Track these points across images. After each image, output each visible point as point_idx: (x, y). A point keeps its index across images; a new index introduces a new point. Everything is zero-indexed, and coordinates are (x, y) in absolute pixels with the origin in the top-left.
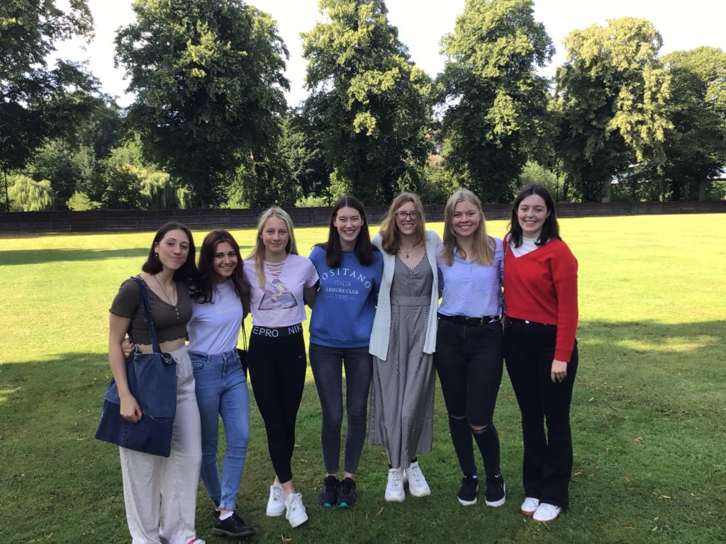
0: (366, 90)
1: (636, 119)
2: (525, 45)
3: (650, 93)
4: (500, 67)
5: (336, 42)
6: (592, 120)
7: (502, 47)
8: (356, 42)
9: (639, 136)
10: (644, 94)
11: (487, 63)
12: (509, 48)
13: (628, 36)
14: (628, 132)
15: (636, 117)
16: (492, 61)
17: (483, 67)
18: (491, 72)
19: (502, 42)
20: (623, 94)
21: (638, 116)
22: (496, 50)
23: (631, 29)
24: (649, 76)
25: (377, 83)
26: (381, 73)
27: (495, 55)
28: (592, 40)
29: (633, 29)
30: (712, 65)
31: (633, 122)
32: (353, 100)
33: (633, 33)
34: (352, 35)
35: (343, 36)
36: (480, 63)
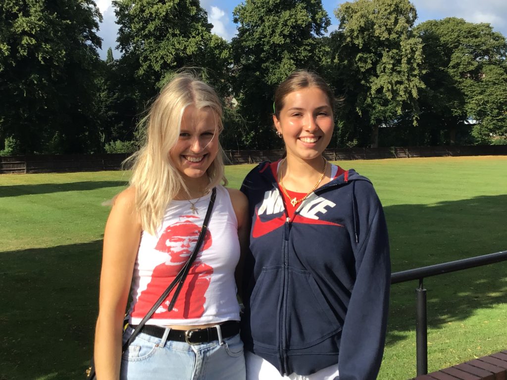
1: (396, 79)
2: (305, 18)
3: (406, 59)
4: (285, 36)
7: (286, 19)
8: (164, 13)
9: (398, 94)
10: (401, 59)
12: (292, 20)
13: (389, 11)
14: (389, 90)
16: (278, 31)
18: (277, 39)
19: (286, 14)
20: (384, 59)
21: (397, 77)
22: (281, 21)
23: (391, 5)
24: (406, 45)
25: (182, 48)
26: (186, 39)
27: (280, 26)
28: (359, 14)
29: (393, 6)
31: (393, 82)
34: (161, 8)
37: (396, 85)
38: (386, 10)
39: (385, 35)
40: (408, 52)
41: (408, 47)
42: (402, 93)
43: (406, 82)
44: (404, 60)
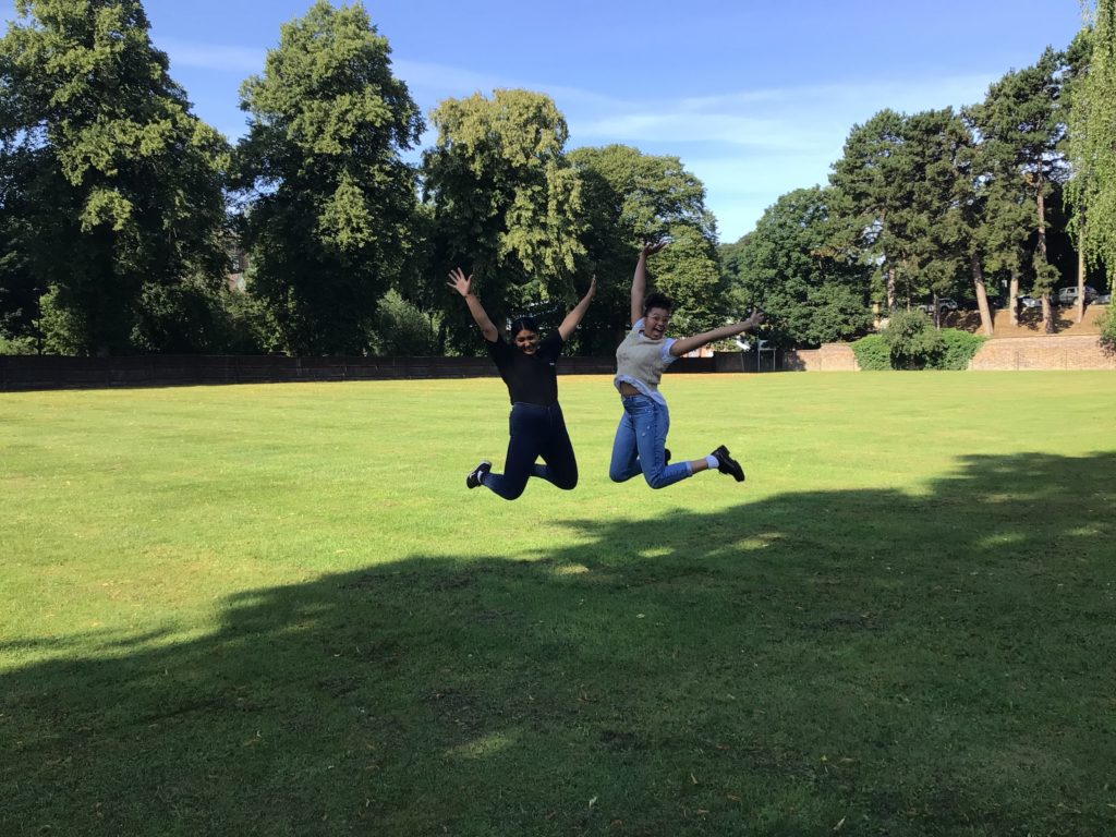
0: (111, 151)
1: (538, 238)
2: (380, 111)
3: (555, 202)
4: (342, 141)
5: (53, 63)
6: (478, 235)
7: (343, 109)
8: (91, 67)
9: (543, 262)
10: (547, 203)
11: (321, 131)
12: (355, 112)
13: (525, 116)
14: (528, 256)
15: (538, 235)
16: (330, 129)
17: (316, 136)
18: (328, 145)
19: (344, 101)
20: (520, 201)
21: (540, 233)
22: (335, 113)
23: (527, 108)
24: (555, 177)
25: (131, 143)
26: (138, 125)
27: (333, 120)
28: (475, 117)
29: (531, 108)
30: (628, 171)
31: (534, 242)
32: (86, 167)
33: (531, 115)
34: (83, 56)
35: (64, 54)
36: (309, 130)
37: (539, 248)
38: (521, 115)
39: (521, 158)
40: (559, 190)
41: (559, 182)
42: (548, 261)
43: (555, 243)
44: (552, 204)
